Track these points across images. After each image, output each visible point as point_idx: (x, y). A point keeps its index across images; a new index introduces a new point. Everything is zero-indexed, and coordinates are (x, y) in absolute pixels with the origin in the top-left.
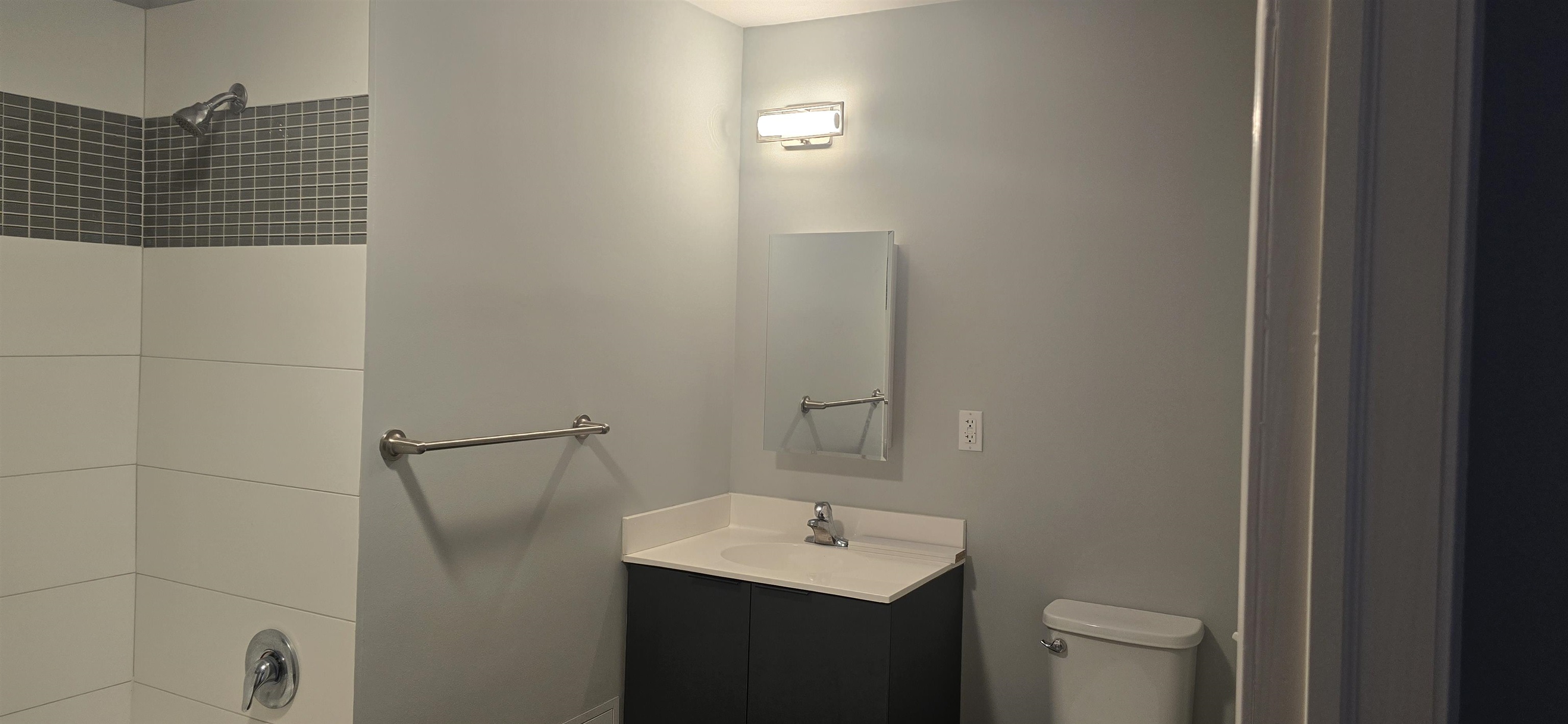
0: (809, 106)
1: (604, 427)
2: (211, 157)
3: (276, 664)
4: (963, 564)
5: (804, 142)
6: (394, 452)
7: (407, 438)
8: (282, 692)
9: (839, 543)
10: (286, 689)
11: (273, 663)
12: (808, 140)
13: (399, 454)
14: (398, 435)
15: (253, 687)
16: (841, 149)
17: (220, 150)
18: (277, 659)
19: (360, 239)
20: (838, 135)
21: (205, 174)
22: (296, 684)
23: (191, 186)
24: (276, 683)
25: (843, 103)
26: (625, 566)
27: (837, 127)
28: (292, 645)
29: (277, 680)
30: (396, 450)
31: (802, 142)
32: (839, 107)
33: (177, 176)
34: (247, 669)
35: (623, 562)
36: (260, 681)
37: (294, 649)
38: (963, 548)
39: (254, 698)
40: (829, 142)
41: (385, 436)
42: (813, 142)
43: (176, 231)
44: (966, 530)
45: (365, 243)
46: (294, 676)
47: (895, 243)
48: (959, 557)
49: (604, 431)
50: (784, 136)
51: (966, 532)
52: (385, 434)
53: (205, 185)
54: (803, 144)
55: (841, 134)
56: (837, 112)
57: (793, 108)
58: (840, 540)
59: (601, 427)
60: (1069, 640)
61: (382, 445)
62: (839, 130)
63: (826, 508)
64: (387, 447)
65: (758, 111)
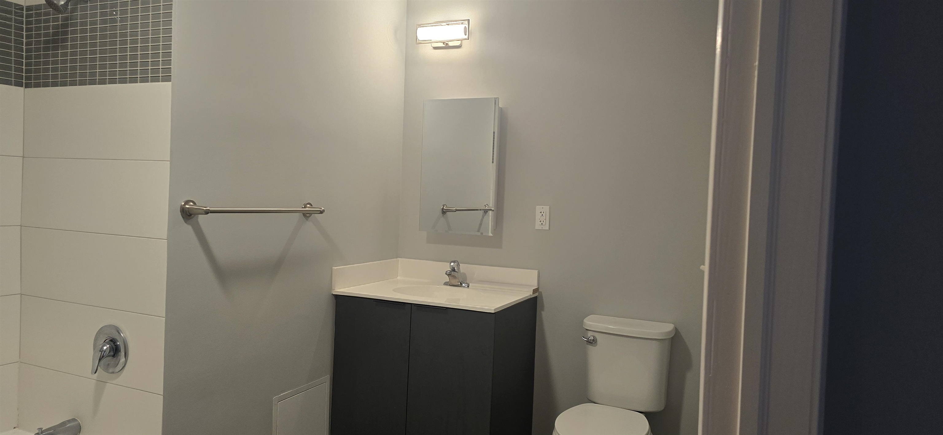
0: (448, 22)
1: (321, 210)
2: (69, 29)
3: (114, 347)
4: (537, 296)
5: (445, 44)
6: (189, 214)
7: (197, 205)
8: (117, 363)
9: (464, 285)
10: (120, 361)
11: (112, 346)
12: (447, 43)
13: (193, 215)
14: (192, 204)
15: (98, 360)
16: (468, 48)
17: (75, 25)
18: (114, 343)
19: (167, 79)
20: (465, 39)
21: (65, 40)
22: (127, 357)
23: (56, 48)
24: (113, 358)
25: (469, 20)
26: (333, 297)
27: (466, 35)
28: (124, 334)
29: (114, 356)
30: (191, 213)
31: (444, 44)
32: (466, 22)
33: (47, 42)
34: (94, 349)
35: (332, 294)
36: (103, 356)
37: (126, 337)
38: (537, 287)
39: (99, 367)
40: (460, 44)
41: (183, 203)
42: (451, 44)
43: (47, 77)
44: (539, 276)
45: (170, 81)
46: (125, 354)
47: (499, 106)
48: (535, 291)
49: (321, 212)
50: (433, 40)
51: (539, 277)
52: (183, 202)
53: (66, 47)
54: (444, 46)
55: (468, 39)
56: (465, 25)
57: (438, 23)
58: (464, 283)
59: (320, 209)
60: (598, 336)
61: (181, 210)
62: (466, 37)
63: (456, 264)
64: (185, 210)
65: (417, 24)
